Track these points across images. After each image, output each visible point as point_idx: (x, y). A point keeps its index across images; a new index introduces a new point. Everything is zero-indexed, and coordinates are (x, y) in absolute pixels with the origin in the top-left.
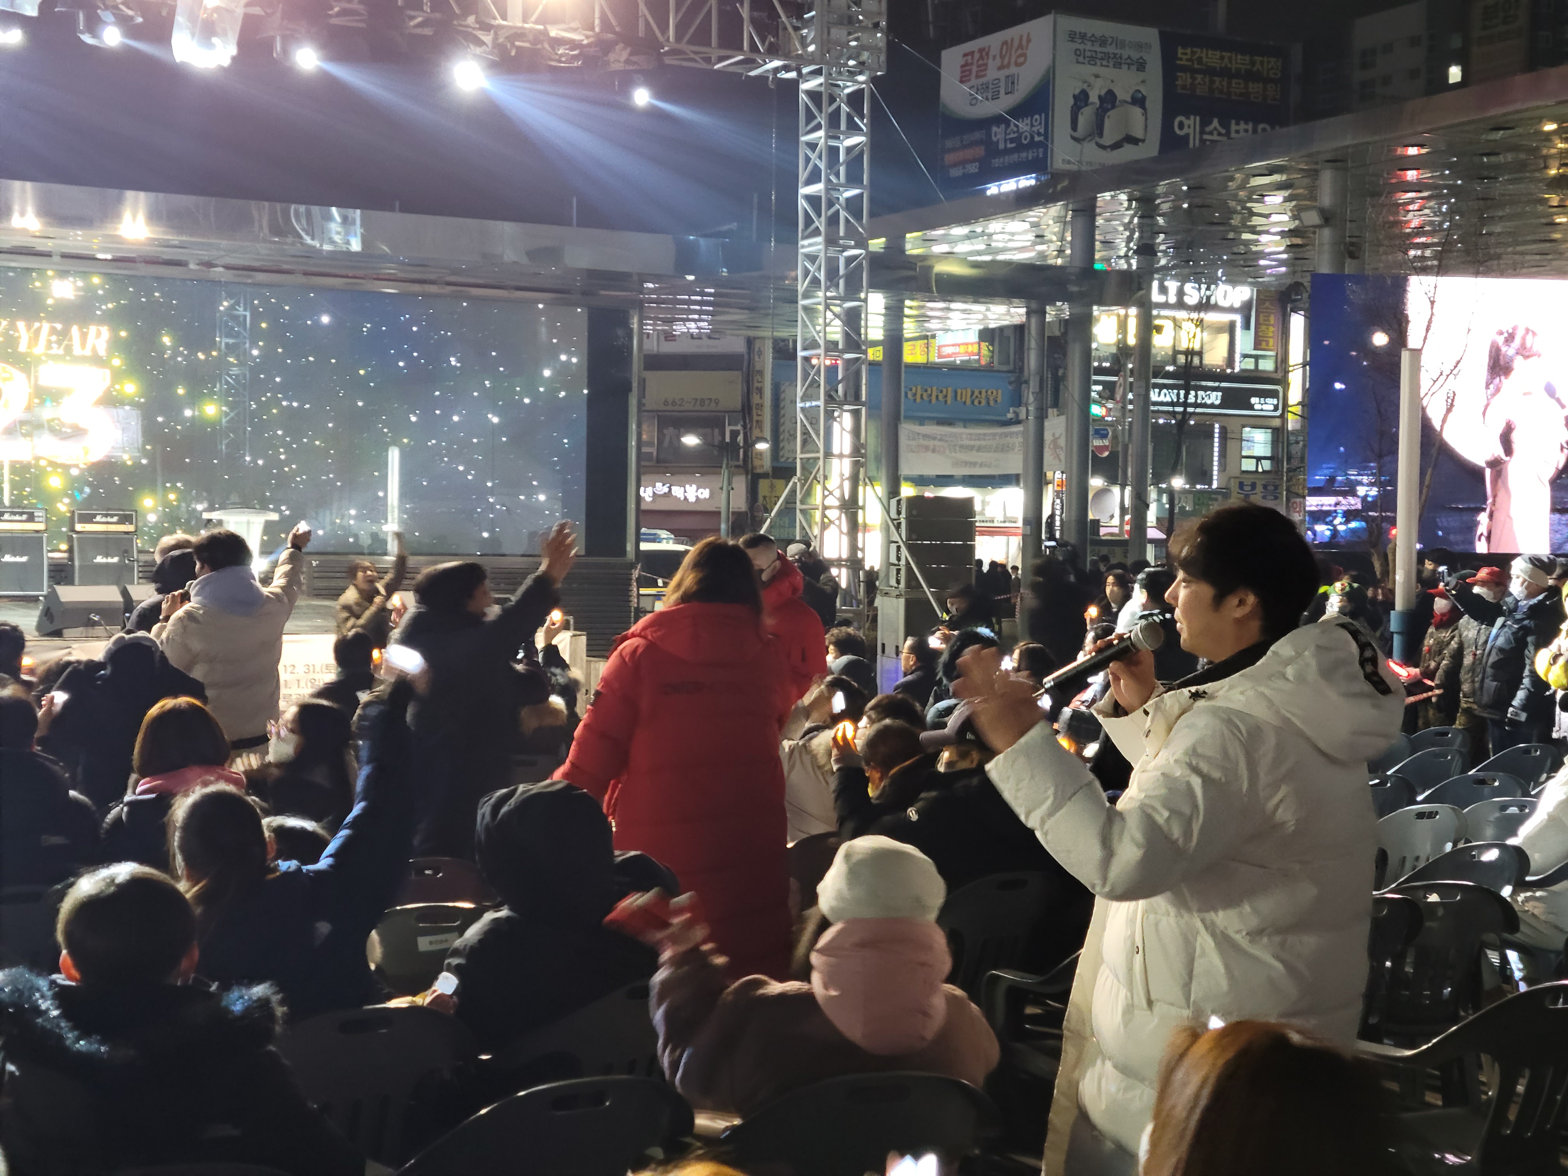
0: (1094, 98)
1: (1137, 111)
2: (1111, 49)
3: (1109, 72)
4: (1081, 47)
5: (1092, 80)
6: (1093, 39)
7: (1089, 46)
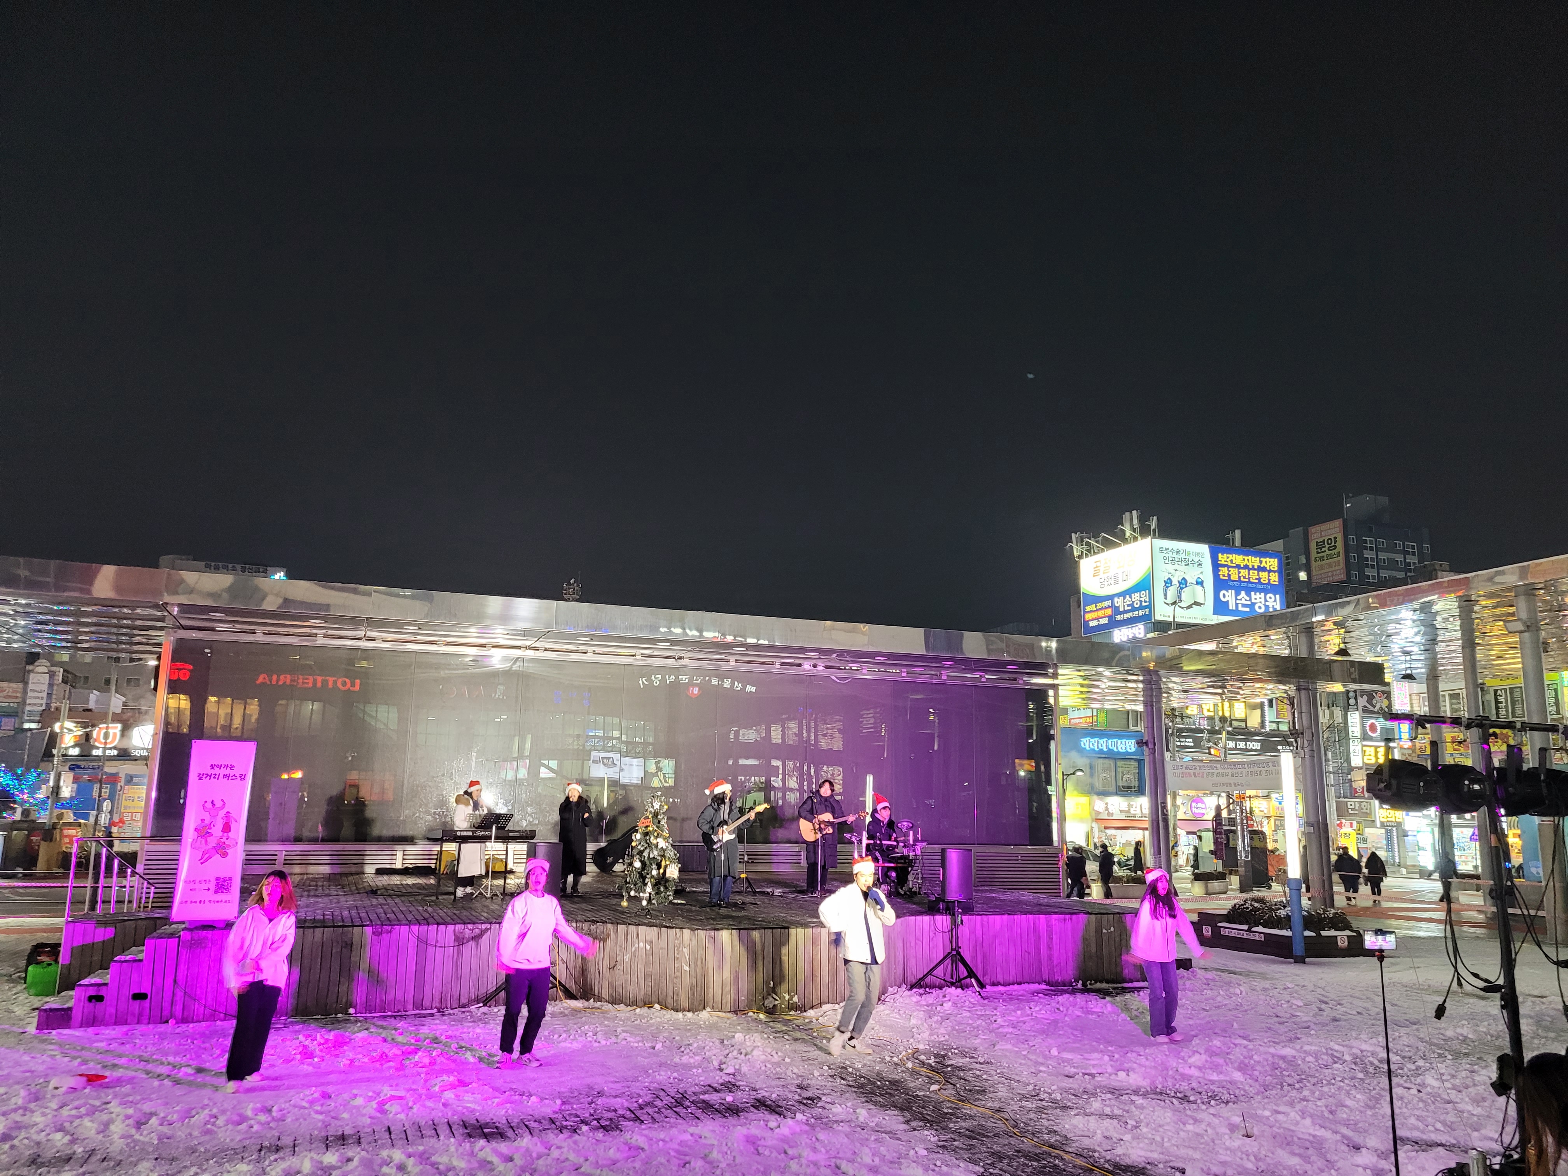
0: (1175, 582)
1: (1199, 587)
2: (1183, 556)
3: (1183, 568)
4: (1167, 555)
5: (1173, 572)
6: (1172, 551)
7: (1171, 554)
